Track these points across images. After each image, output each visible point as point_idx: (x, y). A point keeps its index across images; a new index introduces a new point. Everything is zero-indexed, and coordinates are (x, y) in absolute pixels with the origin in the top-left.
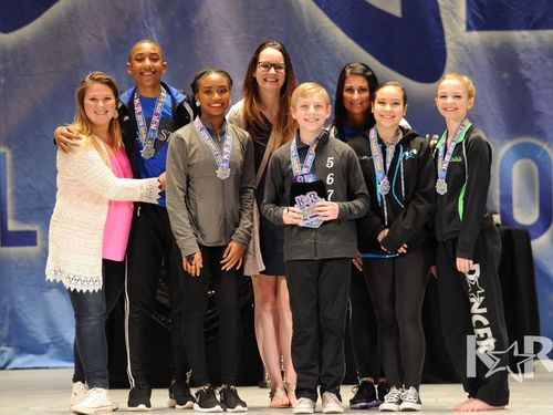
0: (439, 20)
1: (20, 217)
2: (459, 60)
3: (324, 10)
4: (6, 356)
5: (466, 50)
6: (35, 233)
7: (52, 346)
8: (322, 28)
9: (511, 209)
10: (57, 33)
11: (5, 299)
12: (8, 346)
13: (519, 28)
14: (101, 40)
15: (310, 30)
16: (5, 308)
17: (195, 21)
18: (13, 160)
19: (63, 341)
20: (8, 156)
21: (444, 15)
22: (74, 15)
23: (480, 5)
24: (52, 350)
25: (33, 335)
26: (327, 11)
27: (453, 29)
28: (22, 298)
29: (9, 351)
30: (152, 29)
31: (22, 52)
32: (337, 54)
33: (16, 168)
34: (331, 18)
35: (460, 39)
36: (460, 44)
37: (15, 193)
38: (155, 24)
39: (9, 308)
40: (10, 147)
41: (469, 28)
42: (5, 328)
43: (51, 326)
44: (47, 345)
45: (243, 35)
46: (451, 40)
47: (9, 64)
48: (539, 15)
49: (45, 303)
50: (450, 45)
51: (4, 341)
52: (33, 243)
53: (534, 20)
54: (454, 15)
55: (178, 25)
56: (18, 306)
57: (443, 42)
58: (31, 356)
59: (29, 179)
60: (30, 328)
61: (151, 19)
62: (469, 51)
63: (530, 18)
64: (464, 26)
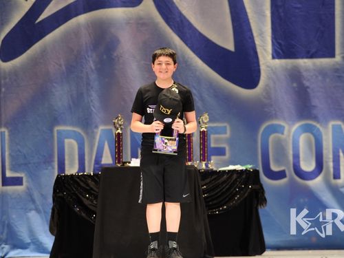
0: (256, 53)
1: (13, 169)
2: (268, 76)
3: (189, 47)
4: (5, 250)
5: (272, 70)
6: (22, 178)
7: (31, 244)
8: (189, 58)
9: (299, 162)
10: (35, 62)
11: (5, 217)
12: (6, 244)
13: (302, 58)
14: (60, 65)
15: (181, 59)
16: (4, 222)
17: (115, 54)
18: (10, 135)
19: (38, 241)
20: (7, 134)
21: (259, 50)
22: (44, 51)
23: (280, 44)
24: (32, 247)
25: (21, 238)
26: (192, 48)
27: (264, 58)
28: (14, 216)
29: (7, 247)
30: (90, 59)
31: (15, 73)
32: (197, 73)
33: (11, 140)
34: (194, 52)
35: (268, 64)
36: (268, 67)
37: (10, 155)
38: (92, 57)
39: (6, 222)
40: (7, 128)
41: (273, 58)
42: (4, 234)
43: (32, 233)
44: (29, 244)
45: (143, 62)
46: (263, 64)
47: (7, 80)
48: (313, 50)
49: (28, 219)
50: (263, 68)
51: (4, 241)
52: (21, 184)
53: (311, 53)
54: (265, 50)
55: (105, 57)
56: (12, 221)
57: (259, 66)
58: (19, 250)
59: (19, 147)
60: (19, 234)
61: (90, 53)
62: (273, 71)
63: (308, 52)
64: (270, 56)
